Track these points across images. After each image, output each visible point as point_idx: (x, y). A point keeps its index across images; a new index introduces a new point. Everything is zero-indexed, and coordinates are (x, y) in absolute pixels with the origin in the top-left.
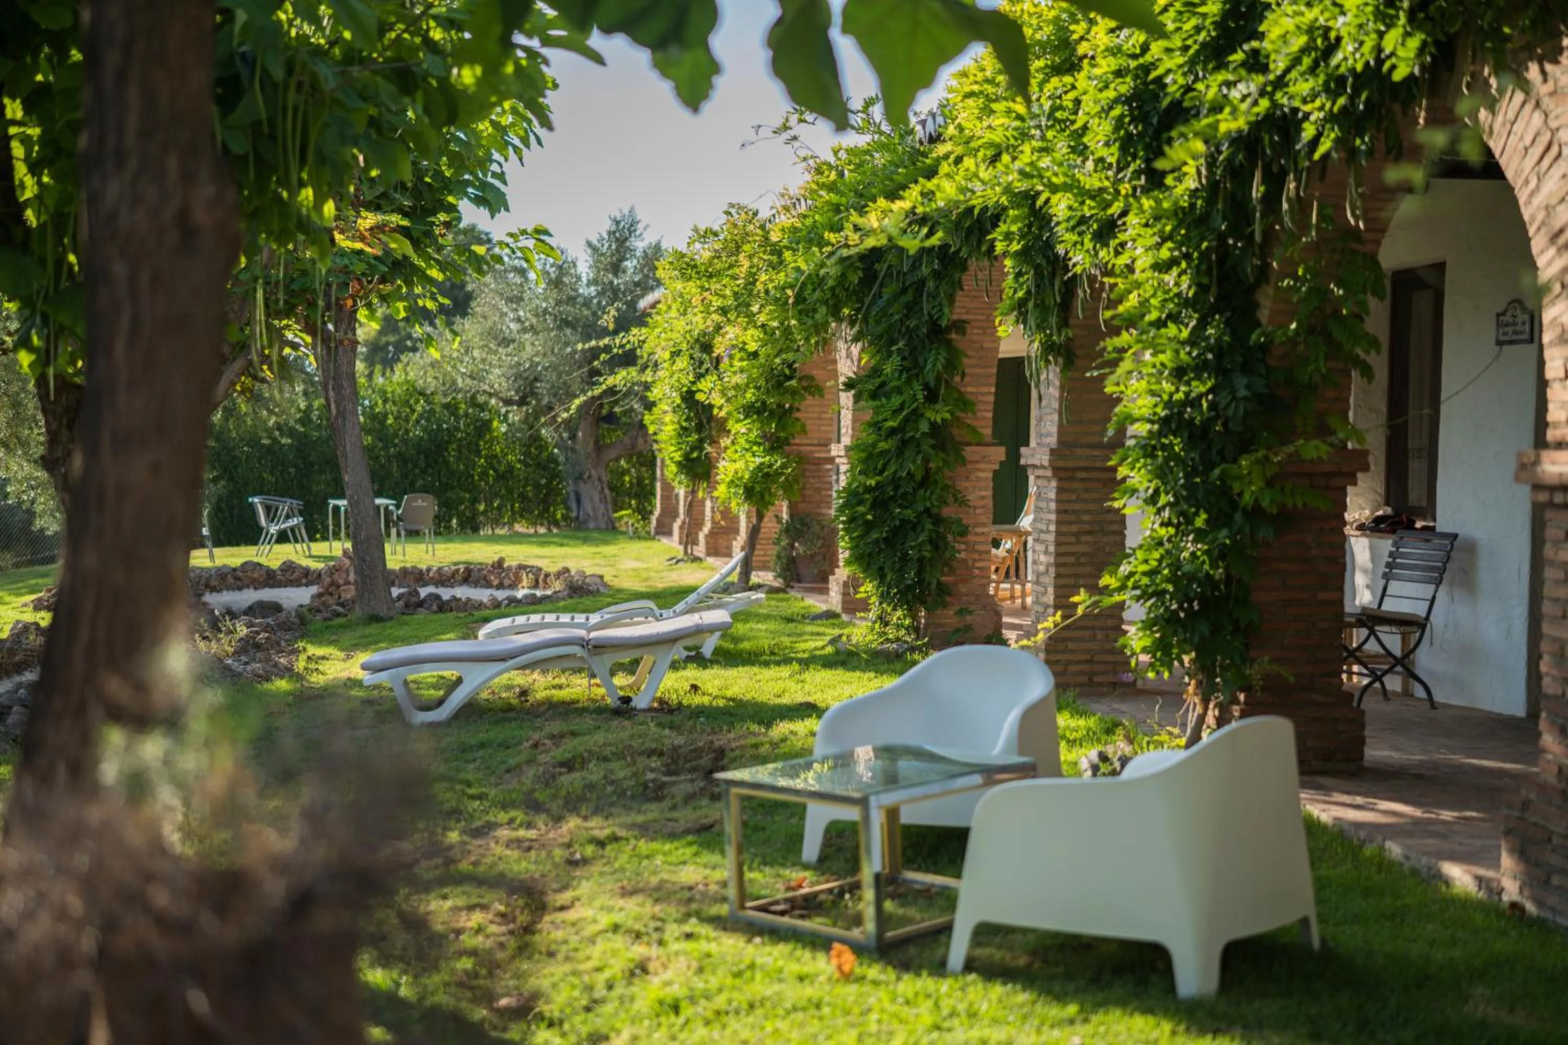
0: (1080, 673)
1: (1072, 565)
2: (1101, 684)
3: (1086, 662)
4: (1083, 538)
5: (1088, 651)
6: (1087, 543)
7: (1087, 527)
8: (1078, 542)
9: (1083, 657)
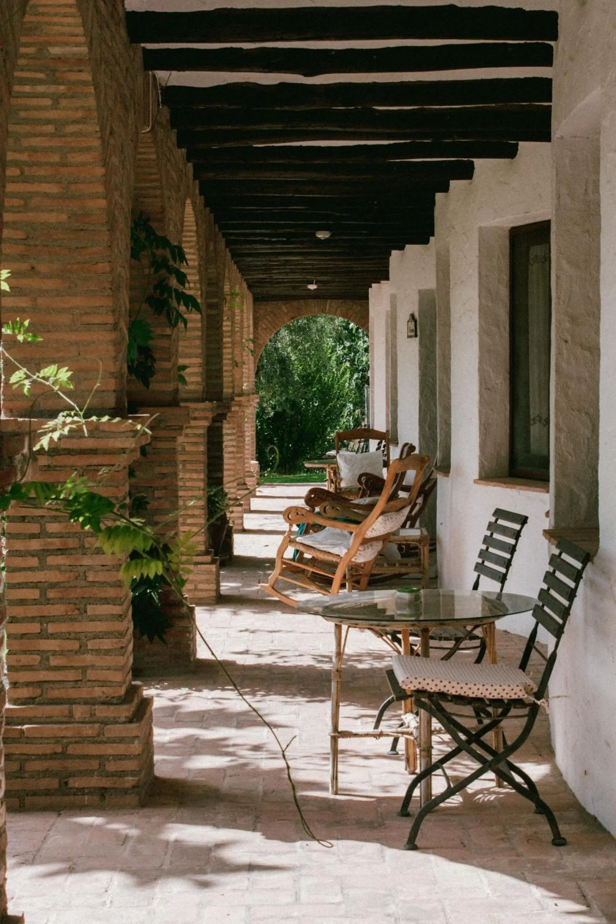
0: (46, 773)
1: (35, 602)
2: (81, 791)
3: (54, 756)
4: (51, 560)
5: (57, 740)
6: (58, 568)
7: (57, 543)
8: (43, 567)
9: (48, 749)
